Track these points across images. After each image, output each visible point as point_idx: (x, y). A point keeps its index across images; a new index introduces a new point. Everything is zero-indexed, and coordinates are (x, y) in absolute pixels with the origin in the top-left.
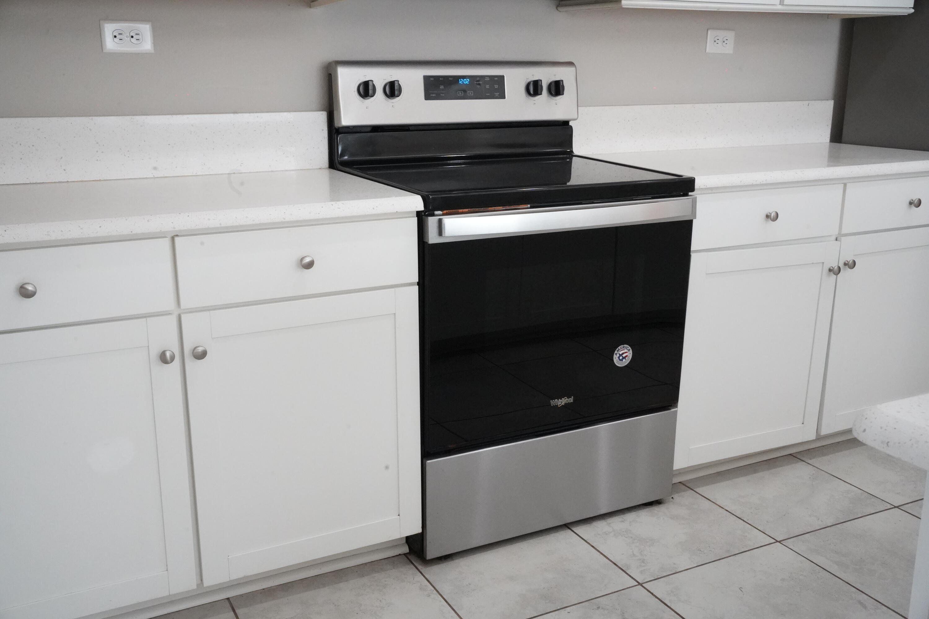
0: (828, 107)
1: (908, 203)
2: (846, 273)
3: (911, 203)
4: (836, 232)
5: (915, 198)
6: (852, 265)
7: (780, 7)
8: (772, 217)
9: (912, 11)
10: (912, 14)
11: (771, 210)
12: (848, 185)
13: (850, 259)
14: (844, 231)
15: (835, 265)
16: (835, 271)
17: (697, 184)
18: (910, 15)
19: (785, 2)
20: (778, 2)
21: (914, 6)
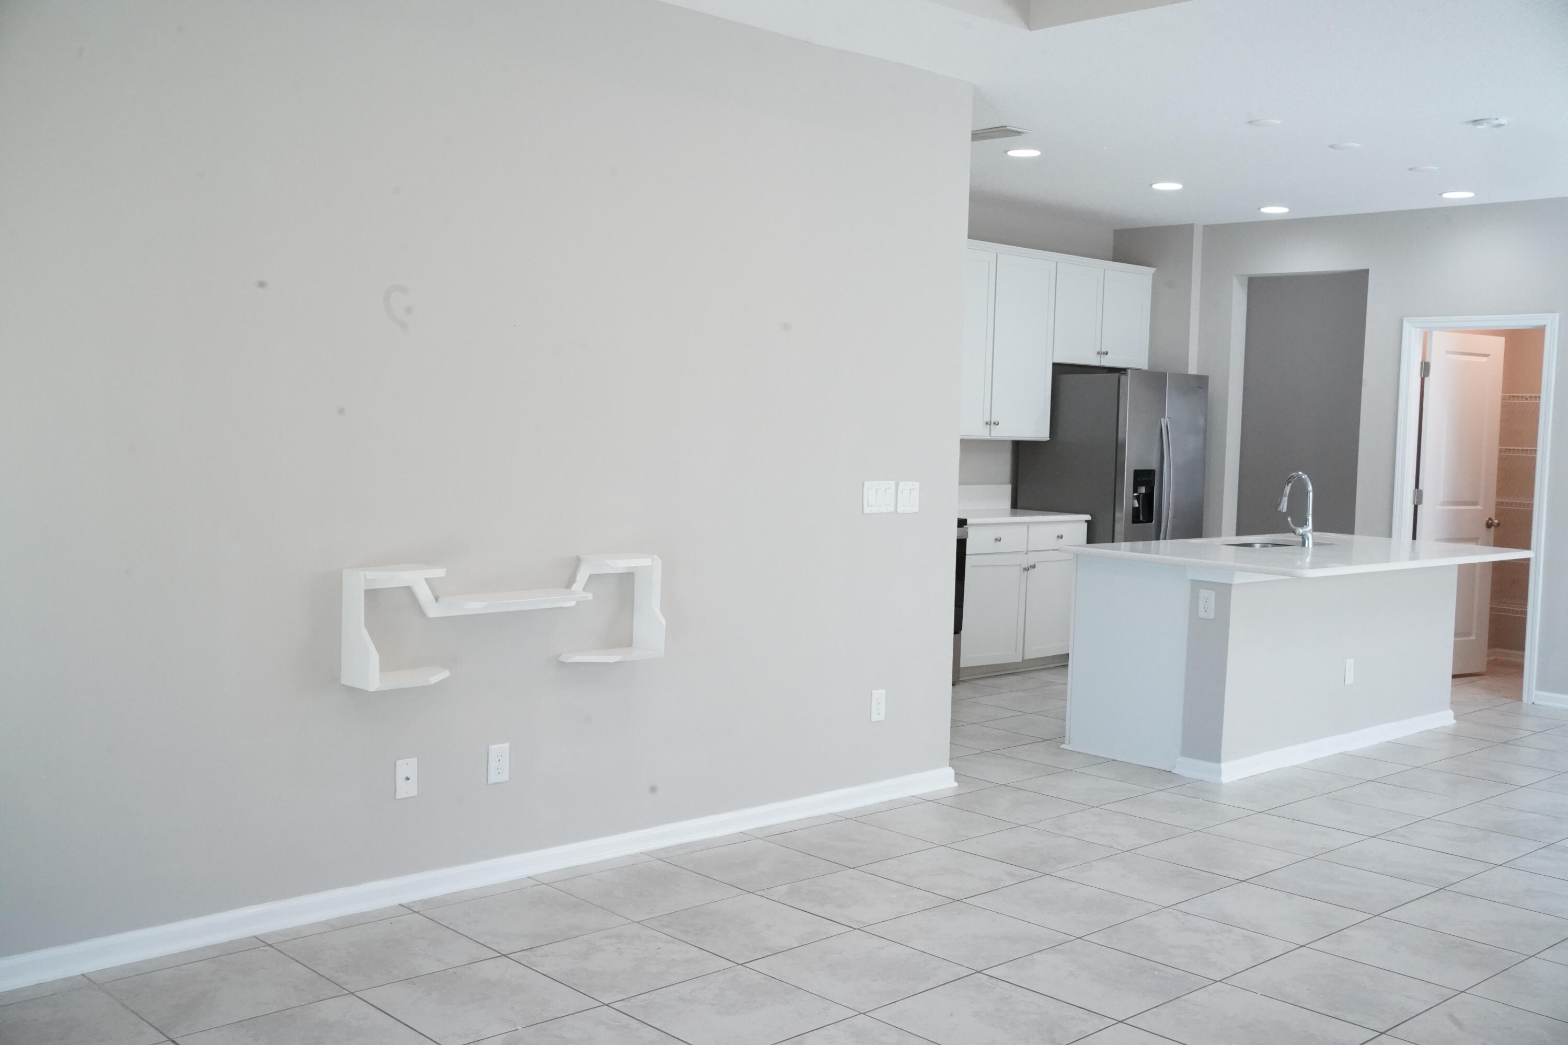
0: (1009, 488)
1: (1056, 537)
2: (1032, 571)
3: (1058, 537)
4: (1024, 549)
5: (1060, 534)
6: (1034, 567)
7: (989, 437)
8: (998, 540)
9: (1049, 439)
10: (1049, 440)
11: (998, 537)
12: (1030, 526)
13: (1032, 564)
14: (1029, 550)
15: (1026, 566)
16: (1026, 569)
17: (968, 522)
18: (1048, 441)
19: (992, 435)
20: (988, 435)
21: (1050, 437)
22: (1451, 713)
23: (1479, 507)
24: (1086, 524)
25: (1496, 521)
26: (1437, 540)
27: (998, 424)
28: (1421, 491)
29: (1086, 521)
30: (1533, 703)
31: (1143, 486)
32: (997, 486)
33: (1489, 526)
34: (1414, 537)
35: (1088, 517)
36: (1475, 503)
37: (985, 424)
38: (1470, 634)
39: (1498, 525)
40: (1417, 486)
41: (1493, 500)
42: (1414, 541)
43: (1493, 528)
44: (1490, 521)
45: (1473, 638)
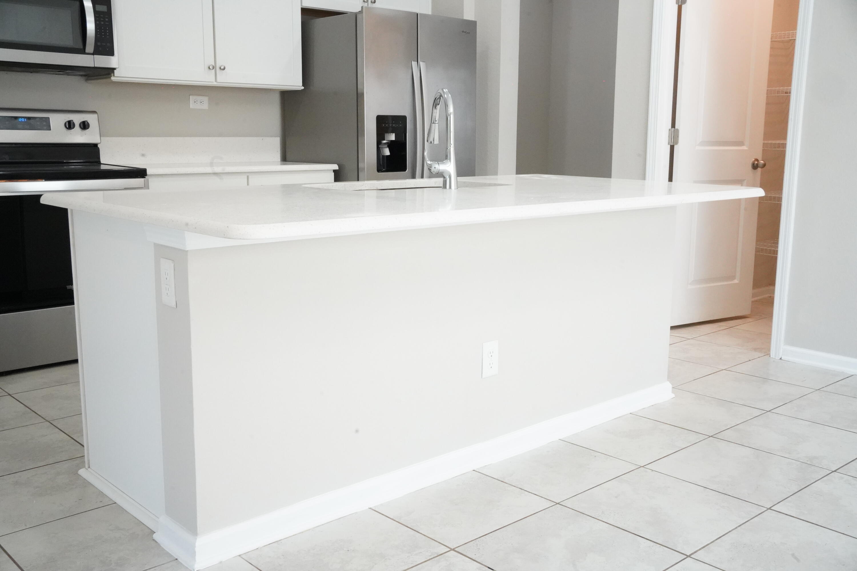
0: (277, 141)
10: (304, 89)
12: (250, 177)
17: (148, 172)
19: (218, 80)
20: (214, 80)
21: (303, 85)
22: (668, 385)
23: (745, 148)
24: (333, 173)
25: (762, 162)
26: (696, 182)
27: (224, 69)
28: (678, 130)
29: (334, 171)
30: (781, 359)
31: (393, 133)
32: (261, 138)
33: (755, 167)
34: (670, 179)
35: (336, 167)
36: (740, 143)
37: (207, 68)
38: (733, 278)
39: (764, 165)
40: (673, 125)
41: (759, 142)
42: (670, 183)
43: (759, 169)
44: (756, 162)
45: (736, 281)
